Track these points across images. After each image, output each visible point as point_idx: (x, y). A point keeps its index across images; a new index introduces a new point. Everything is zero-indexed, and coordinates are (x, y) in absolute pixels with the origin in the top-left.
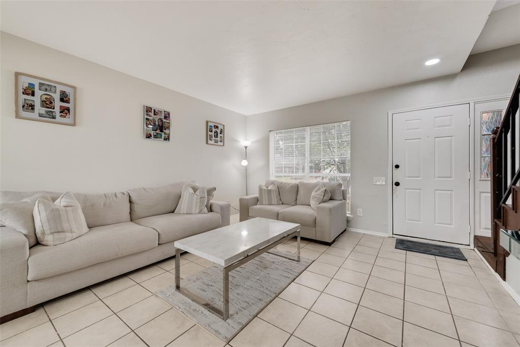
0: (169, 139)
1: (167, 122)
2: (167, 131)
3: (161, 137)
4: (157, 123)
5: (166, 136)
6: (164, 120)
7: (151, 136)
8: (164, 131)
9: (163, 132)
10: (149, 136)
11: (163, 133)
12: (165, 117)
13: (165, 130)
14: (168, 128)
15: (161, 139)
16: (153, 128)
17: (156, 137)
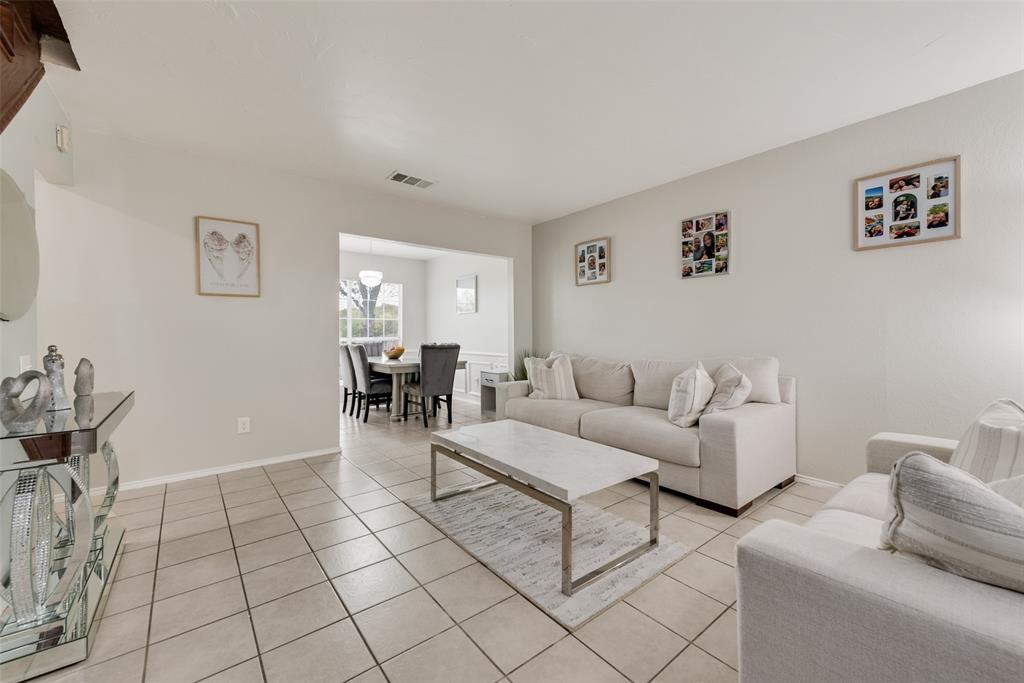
0: (726, 267)
1: (722, 235)
2: (722, 253)
3: (710, 269)
4: (702, 245)
5: (721, 262)
6: (716, 233)
7: (692, 271)
8: (717, 254)
9: (713, 256)
10: (687, 273)
11: (714, 260)
12: (719, 226)
13: (718, 251)
14: (725, 245)
15: (710, 272)
16: (694, 256)
17: (700, 270)
